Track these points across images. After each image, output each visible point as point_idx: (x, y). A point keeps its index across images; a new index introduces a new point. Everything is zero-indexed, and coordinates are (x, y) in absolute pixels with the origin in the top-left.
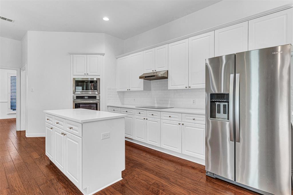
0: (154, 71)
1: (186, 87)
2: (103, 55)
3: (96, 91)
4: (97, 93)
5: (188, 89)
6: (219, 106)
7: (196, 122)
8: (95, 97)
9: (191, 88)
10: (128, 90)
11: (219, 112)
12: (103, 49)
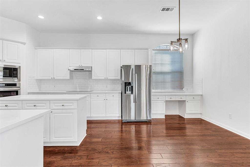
0: (80, 66)
1: (105, 78)
2: (24, 44)
3: (17, 78)
4: (16, 80)
5: (106, 79)
6: (127, 88)
7: (114, 97)
8: (15, 85)
9: (108, 78)
10: (52, 78)
11: (127, 91)
12: (24, 38)
